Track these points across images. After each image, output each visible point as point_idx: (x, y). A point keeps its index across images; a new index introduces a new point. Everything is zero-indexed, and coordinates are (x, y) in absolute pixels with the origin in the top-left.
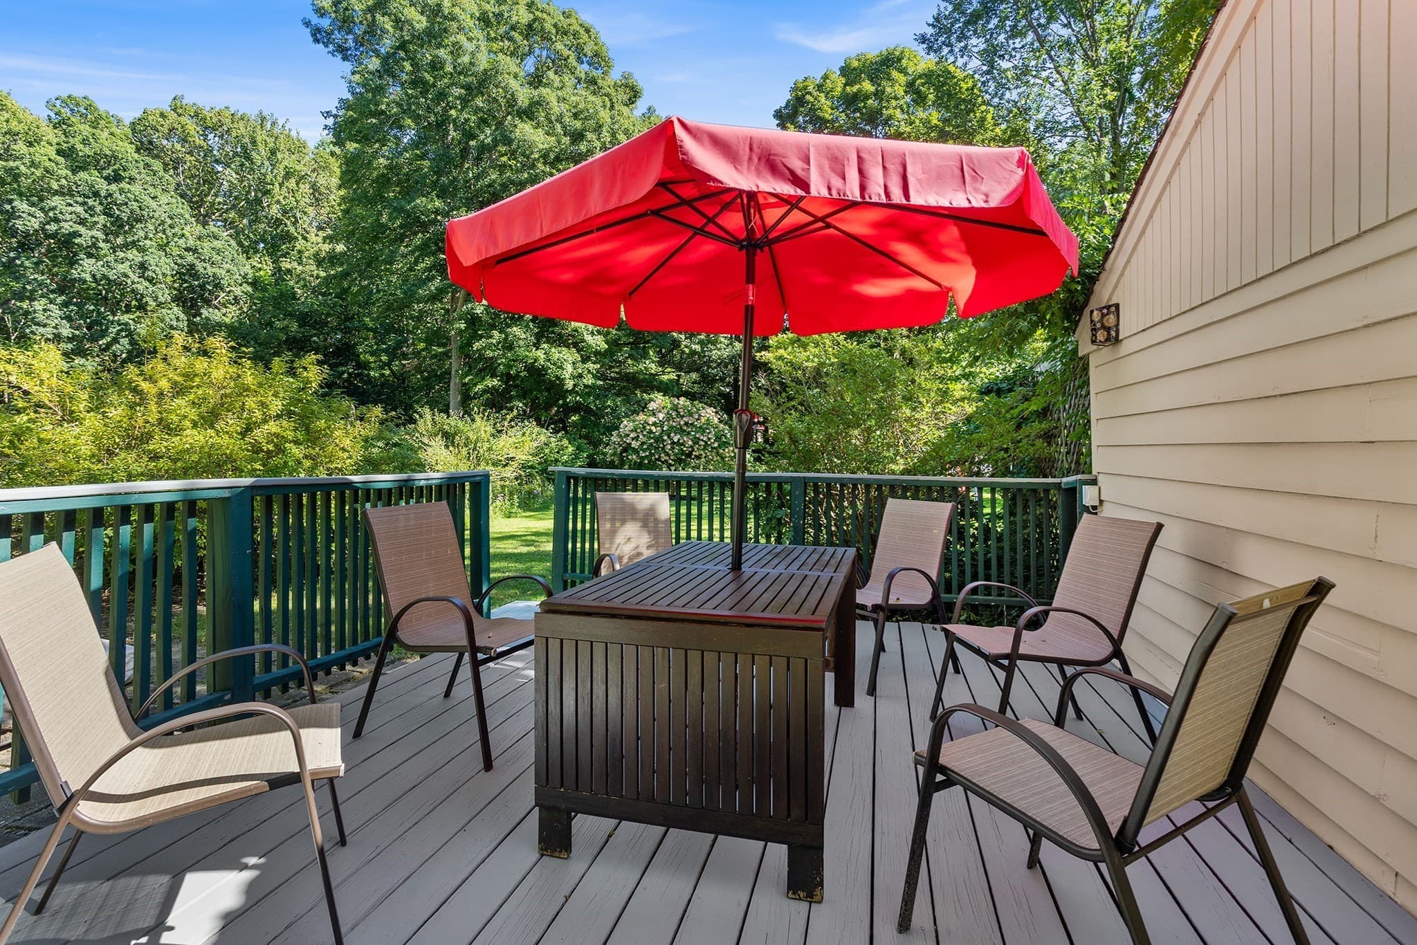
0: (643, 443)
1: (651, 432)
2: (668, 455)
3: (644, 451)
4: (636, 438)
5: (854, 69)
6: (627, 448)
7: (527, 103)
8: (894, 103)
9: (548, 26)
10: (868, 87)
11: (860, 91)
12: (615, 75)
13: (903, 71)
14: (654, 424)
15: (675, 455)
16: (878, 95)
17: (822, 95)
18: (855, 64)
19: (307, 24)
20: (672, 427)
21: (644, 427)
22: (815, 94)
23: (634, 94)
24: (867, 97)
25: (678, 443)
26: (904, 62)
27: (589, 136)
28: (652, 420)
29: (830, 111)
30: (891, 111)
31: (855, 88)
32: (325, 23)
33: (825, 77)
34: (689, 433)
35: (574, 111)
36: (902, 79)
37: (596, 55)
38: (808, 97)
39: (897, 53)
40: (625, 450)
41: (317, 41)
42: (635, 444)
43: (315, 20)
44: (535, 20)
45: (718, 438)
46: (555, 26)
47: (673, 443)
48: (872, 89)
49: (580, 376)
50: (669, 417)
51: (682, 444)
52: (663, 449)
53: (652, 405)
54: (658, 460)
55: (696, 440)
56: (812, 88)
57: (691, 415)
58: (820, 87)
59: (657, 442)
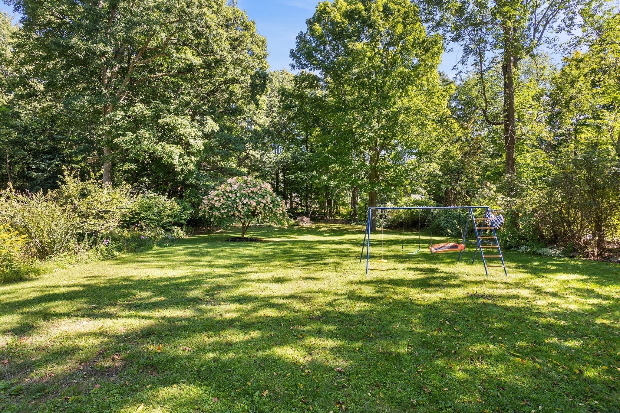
0: (223, 204)
1: (229, 197)
2: (239, 212)
3: (223, 209)
4: (219, 201)
6: (213, 207)
10: (360, 6)
11: (356, 8)
14: (231, 192)
15: (245, 212)
17: (335, 9)
20: (243, 194)
21: (224, 194)
24: (359, 12)
25: (246, 205)
28: (229, 189)
29: (340, 18)
30: (375, 18)
31: (353, 7)
34: (254, 198)
38: (328, 10)
40: (211, 208)
42: (217, 205)
45: (272, 202)
47: (243, 204)
49: (186, 164)
50: (241, 188)
51: (249, 205)
52: (236, 208)
53: (230, 180)
54: (233, 215)
55: (258, 203)
56: (329, 5)
57: (255, 186)
58: (334, 5)
59: (232, 203)
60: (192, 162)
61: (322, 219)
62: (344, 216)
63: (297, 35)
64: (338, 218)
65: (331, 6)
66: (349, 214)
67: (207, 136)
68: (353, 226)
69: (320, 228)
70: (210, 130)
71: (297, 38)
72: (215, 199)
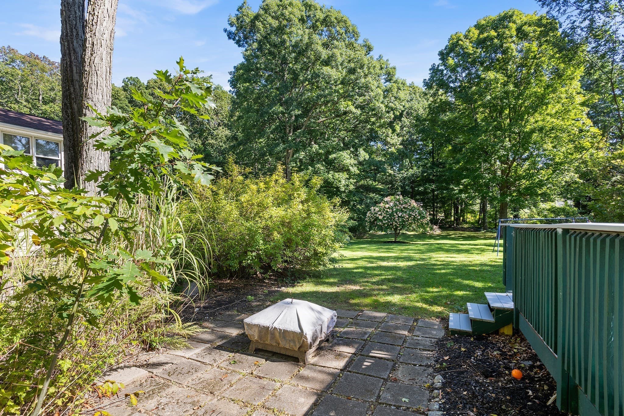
0: (384, 217)
1: (387, 212)
2: (396, 222)
3: (385, 220)
4: (381, 215)
5: (483, 25)
6: (377, 219)
7: (326, 57)
8: (510, 40)
9: (333, 19)
10: (493, 33)
11: (488, 36)
12: (360, 41)
13: (514, 22)
14: (389, 208)
15: (400, 222)
16: (500, 37)
17: (468, 40)
18: (483, 22)
19: (225, 30)
20: (397, 209)
21: (384, 210)
22: (464, 40)
23: (369, 49)
24: (492, 39)
25: (401, 217)
26: (514, 17)
27: (359, 70)
28: (387, 206)
29: (472, 49)
30: (508, 45)
31: (485, 35)
32: (233, 29)
33: (469, 31)
34: (406, 212)
35: (349, 59)
36: (513, 26)
37: (353, 31)
38: (460, 42)
39: (510, 13)
40: (375, 220)
41: (230, 38)
42: (380, 217)
43: (229, 28)
44: (327, 17)
45: (420, 214)
46: (336, 18)
47: (399, 217)
48: (496, 34)
49: (348, 185)
50: (395, 205)
51: (403, 217)
52: (394, 219)
53: (386, 199)
54: (392, 224)
55: (410, 215)
56: (462, 37)
57: (406, 203)
58: (466, 37)
59: (390, 216)
60: (351, 183)
61: (450, 227)
62: (472, 223)
63: (430, 67)
64: (466, 226)
65: (463, 39)
66: (477, 222)
67: (360, 163)
68: (483, 233)
69: (451, 235)
70: (363, 159)
71: (430, 69)
72: (379, 213)
